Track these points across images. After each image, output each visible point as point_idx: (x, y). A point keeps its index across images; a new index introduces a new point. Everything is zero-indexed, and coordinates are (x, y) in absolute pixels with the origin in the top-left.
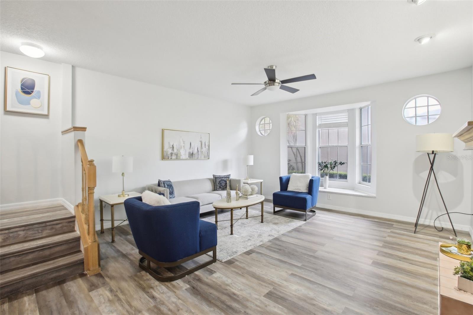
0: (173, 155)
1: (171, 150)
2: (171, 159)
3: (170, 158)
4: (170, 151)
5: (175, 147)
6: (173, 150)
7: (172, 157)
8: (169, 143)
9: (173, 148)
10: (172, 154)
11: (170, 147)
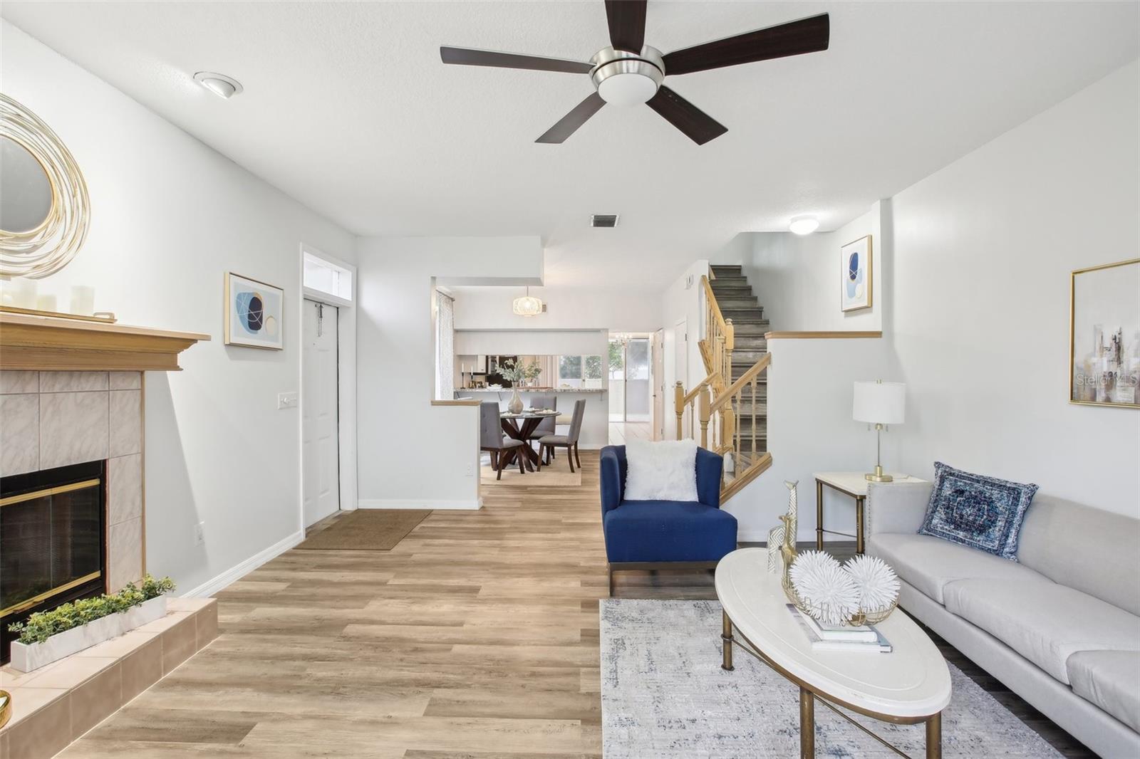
0: (1119, 383)
1: (1105, 359)
2: (1108, 400)
3: (1101, 397)
4: (1103, 364)
5: (1128, 343)
6: (1119, 360)
7: (1112, 392)
8: (1095, 329)
9: (1119, 348)
10: (1111, 379)
11: (1103, 349)
